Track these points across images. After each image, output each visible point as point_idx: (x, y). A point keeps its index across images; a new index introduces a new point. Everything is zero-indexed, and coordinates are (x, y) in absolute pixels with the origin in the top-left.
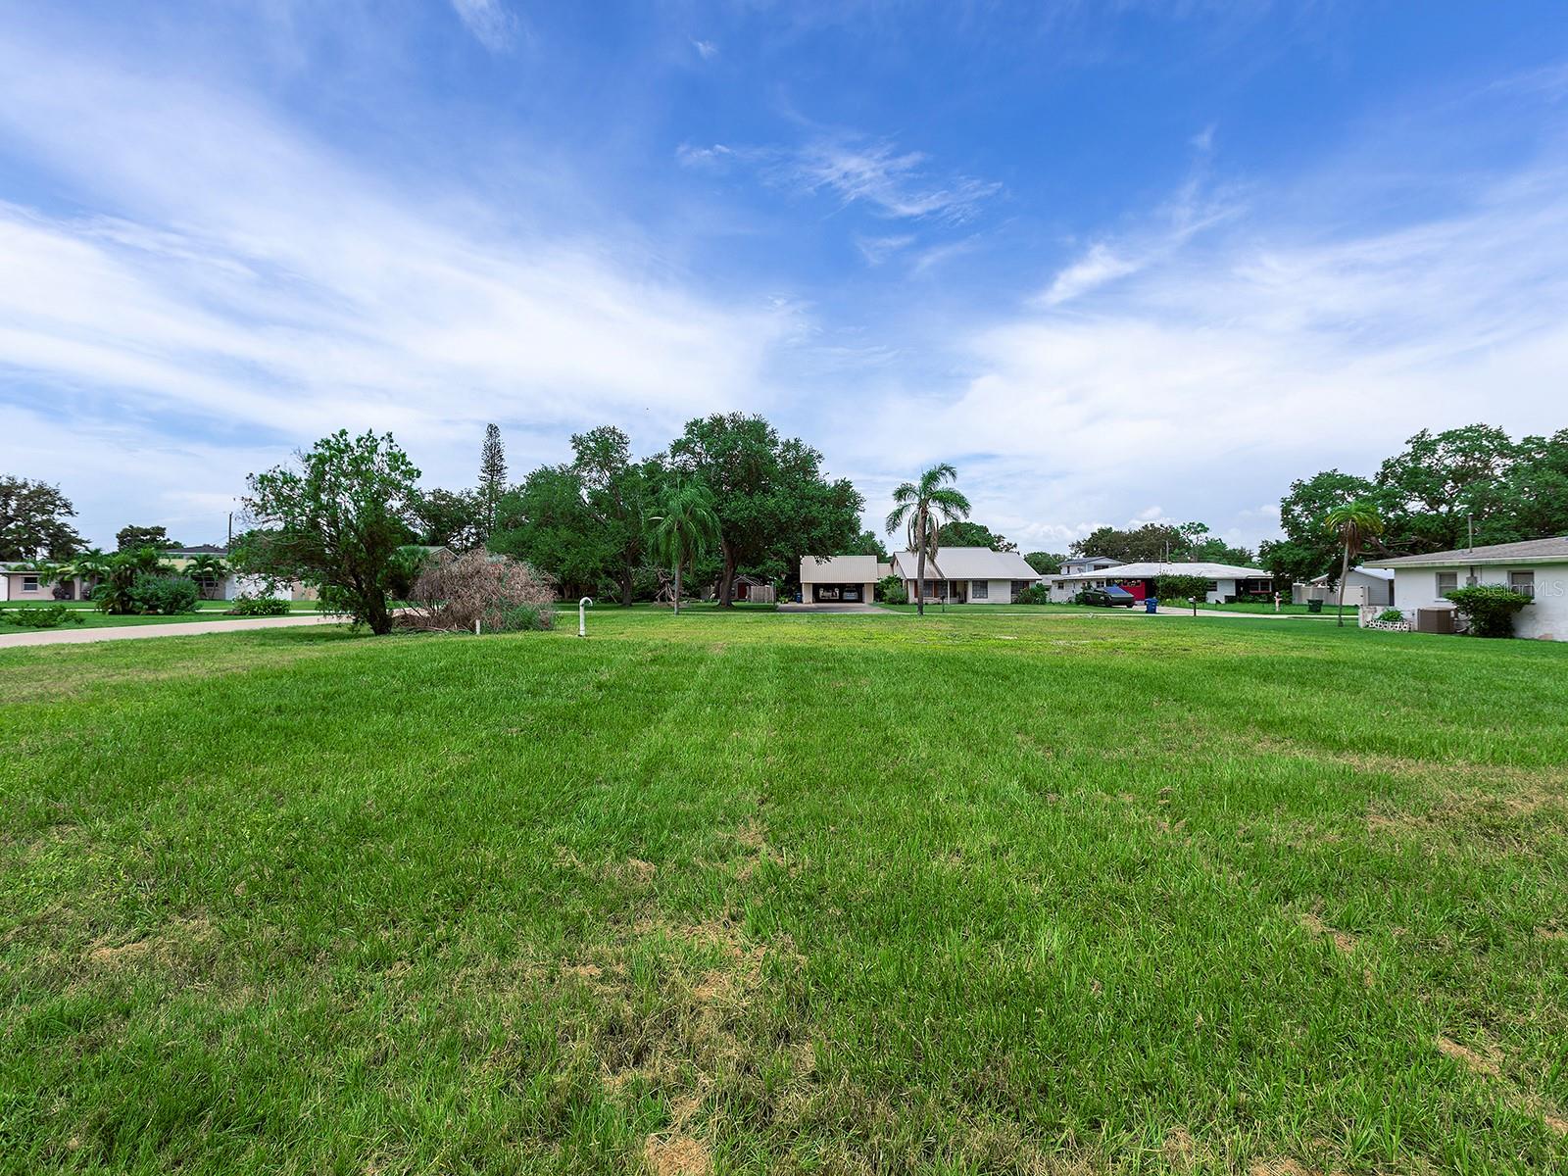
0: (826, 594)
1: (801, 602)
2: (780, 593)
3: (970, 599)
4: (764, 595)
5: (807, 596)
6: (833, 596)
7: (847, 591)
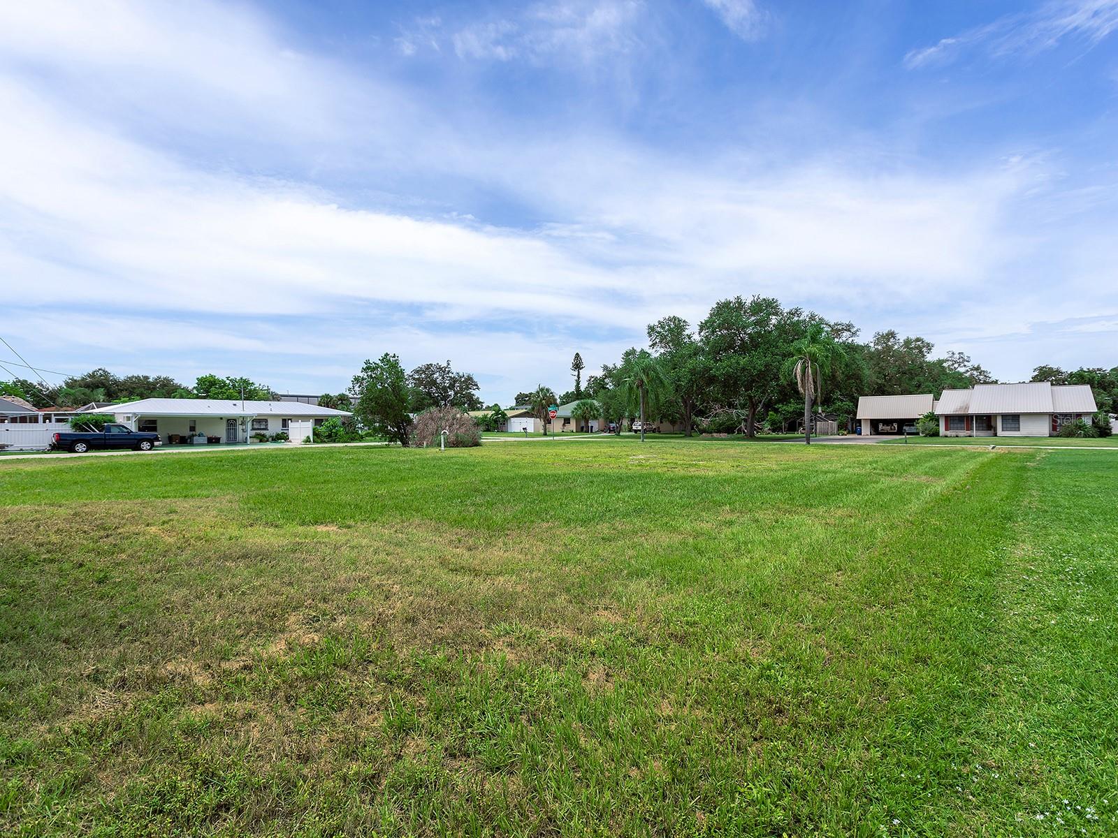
0: (884, 427)
1: (860, 434)
2: (842, 427)
3: (1000, 432)
4: (828, 428)
5: (866, 429)
6: (891, 429)
7: (907, 425)
